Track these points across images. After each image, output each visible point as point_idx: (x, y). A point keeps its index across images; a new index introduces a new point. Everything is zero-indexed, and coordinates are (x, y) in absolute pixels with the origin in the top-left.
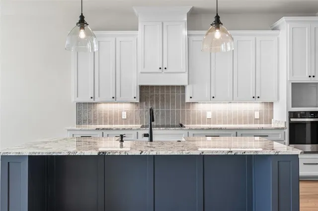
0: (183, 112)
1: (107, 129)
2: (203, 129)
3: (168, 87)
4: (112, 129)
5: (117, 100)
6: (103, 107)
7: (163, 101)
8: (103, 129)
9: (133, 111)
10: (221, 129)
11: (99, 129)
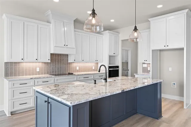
0: (67, 67)
1: (37, 78)
2: (83, 75)
3: (61, 55)
4: (41, 78)
5: (38, 61)
6: (24, 65)
7: (58, 62)
8: (35, 78)
9: (43, 67)
10: (89, 74)
11: (32, 78)
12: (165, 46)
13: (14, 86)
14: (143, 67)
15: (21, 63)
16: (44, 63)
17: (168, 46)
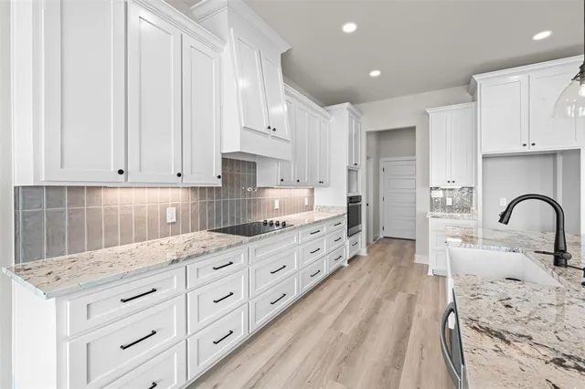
1: (198, 256)
4: (208, 252)
8: (189, 257)
9: (188, 205)
11: (177, 261)
12: (525, 145)
13: (92, 318)
14: (431, 199)
15: (103, 192)
16: (192, 188)
17: (533, 144)
